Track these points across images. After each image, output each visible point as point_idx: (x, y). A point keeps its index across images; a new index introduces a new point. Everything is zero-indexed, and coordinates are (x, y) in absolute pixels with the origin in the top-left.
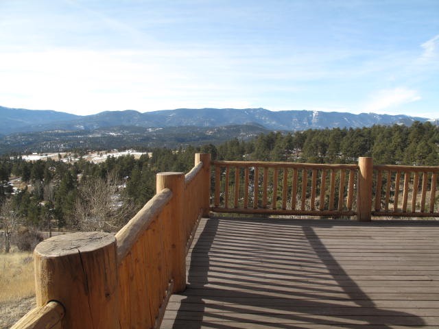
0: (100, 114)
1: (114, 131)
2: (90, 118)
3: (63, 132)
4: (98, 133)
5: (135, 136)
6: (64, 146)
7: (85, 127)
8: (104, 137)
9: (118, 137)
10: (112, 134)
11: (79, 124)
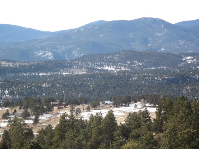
0: (86, 27)
1: (113, 63)
2: (66, 35)
3: (11, 64)
4: (81, 67)
5: (155, 73)
6: (11, 93)
7: (55, 54)
8: (93, 76)
9: (121, 76)
10: (109, 68)
11: (44, 49)
